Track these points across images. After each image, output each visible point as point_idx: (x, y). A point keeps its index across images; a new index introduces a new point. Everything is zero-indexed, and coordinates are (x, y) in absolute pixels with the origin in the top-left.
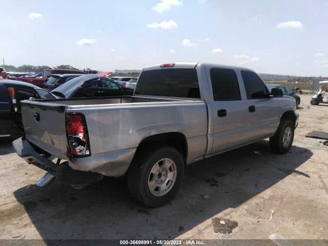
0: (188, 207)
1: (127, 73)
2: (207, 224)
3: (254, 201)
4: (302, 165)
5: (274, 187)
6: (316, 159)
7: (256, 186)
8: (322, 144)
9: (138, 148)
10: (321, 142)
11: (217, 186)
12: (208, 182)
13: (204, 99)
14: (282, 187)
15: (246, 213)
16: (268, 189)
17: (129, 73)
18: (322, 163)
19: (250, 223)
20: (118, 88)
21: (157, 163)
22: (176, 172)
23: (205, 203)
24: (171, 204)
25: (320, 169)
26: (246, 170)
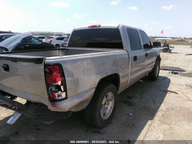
0: (124, 124)
1: (37, 34)
2: (143, 135)
3: (159, 114)
4: (169, 87)
5: (164, 103)
6: (174, 82)
7: (154, 103)
8: (171, 74)
9: (96, 88)
10: (170, 72)
11: (133, 106)
12: (125, 103)
13: (126, 50)
14: (168, 102)
15: (160, 122)
16: (162, 105)
17: (39, 34)
18: (178, 85)
19: (167, 129)
20: (41, 43)
21: (105, 97)
22: (114, 101)
23: (132, 119)
24: (112, 123)
25: (179, 88)
26: (143, 93)
